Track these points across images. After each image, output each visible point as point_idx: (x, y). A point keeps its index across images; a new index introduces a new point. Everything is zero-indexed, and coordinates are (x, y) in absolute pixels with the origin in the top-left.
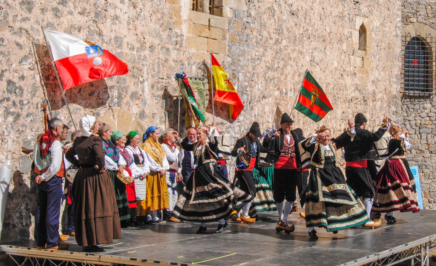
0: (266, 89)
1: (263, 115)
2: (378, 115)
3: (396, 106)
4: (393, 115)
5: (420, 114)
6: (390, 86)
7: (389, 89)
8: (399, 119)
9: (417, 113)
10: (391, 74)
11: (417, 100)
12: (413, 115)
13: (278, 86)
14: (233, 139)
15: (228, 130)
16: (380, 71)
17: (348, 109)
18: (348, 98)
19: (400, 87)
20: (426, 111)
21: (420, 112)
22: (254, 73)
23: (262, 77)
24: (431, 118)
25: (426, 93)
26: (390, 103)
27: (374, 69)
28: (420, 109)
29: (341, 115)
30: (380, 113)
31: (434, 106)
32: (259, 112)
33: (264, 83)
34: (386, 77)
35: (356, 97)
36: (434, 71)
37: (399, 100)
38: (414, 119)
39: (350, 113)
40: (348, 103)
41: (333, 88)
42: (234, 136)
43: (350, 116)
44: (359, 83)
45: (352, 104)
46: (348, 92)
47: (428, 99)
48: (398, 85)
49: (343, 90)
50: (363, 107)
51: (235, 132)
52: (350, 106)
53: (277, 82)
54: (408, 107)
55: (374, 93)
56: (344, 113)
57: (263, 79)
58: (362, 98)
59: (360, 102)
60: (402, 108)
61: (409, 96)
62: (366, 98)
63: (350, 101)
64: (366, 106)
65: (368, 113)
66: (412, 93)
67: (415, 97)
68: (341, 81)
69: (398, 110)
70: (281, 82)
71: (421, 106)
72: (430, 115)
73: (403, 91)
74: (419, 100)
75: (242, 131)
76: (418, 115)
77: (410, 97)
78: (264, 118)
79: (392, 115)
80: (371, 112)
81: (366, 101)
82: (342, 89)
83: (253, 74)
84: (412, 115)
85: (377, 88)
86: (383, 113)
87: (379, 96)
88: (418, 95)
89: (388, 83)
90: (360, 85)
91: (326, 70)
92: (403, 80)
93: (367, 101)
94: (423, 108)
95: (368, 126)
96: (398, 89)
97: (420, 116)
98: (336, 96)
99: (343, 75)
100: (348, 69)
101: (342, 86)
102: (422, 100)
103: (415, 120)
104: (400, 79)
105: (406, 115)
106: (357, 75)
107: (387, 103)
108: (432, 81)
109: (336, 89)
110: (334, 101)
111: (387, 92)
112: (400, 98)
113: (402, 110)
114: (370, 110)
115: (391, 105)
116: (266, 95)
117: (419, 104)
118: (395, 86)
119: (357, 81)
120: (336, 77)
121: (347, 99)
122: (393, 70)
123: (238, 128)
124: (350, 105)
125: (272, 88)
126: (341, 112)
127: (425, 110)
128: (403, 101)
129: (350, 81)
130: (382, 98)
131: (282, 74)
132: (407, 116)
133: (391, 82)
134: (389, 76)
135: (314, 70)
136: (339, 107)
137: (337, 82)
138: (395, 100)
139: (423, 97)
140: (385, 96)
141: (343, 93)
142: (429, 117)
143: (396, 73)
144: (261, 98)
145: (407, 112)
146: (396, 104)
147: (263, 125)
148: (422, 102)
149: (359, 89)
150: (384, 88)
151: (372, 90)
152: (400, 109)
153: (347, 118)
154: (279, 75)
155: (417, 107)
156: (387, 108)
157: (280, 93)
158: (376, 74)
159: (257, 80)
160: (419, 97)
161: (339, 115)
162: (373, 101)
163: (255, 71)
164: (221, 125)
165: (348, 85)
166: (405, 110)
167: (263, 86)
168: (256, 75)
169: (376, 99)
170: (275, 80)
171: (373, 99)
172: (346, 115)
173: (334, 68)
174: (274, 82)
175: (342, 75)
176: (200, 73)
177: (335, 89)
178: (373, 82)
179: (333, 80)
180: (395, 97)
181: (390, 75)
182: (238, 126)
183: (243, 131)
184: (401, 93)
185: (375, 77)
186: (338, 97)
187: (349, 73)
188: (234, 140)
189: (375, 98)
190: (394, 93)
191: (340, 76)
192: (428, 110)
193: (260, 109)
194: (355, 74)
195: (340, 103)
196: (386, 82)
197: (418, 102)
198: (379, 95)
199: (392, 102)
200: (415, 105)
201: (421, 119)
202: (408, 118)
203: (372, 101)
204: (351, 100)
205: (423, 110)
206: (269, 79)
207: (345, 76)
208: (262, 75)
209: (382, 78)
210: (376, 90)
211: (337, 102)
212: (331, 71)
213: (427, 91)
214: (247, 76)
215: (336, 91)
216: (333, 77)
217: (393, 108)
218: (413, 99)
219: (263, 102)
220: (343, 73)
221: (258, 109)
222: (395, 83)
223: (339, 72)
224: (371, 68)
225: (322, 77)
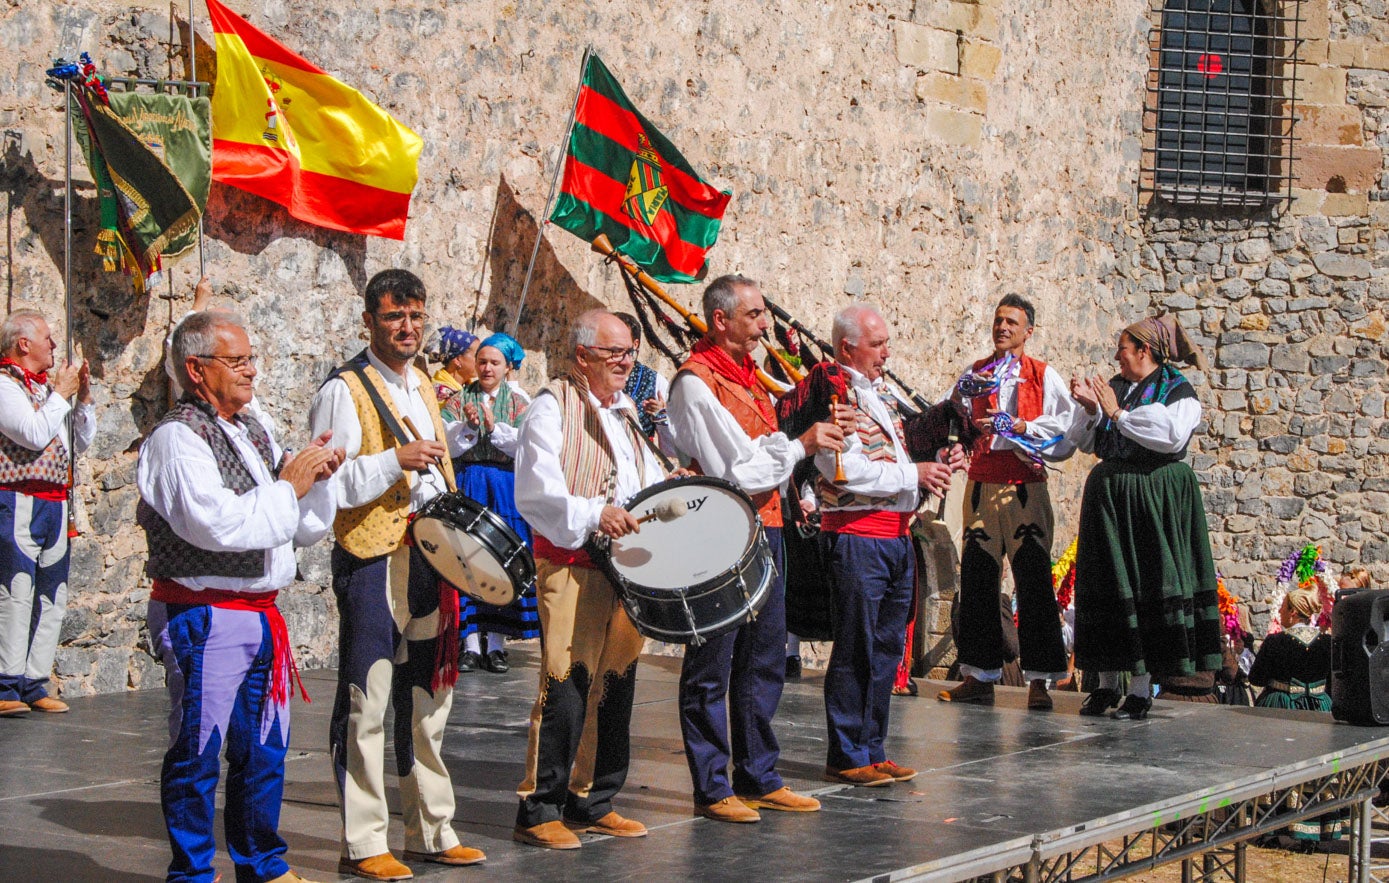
0: (464, 147)
1: (449, 261)
2: (1027, 280)
3: (1119, 245)
4: (1103, 282)
5: (1222, 285)
6: (1090, 160)
7: (1086, 173)
8: (1132, 300)
9: (1209, 280)
10: (1094, 108)
11: (1209, 223)
12: (1192, 286)
13: (526, 138)
14: (291, 360)
15: (261, 323)
16: (1042, 93)
17: (883, 253)
18: (880, 203)
19: (1136, 167)
20: (1249, 272)
21: (1221, 275)
22: (406, 74)
23: (448, 92)
24: (1271, 301)
25: (1249, 193)
26: (1086, 232)
27: (1011, 84)
28: (1224, 261)
29: (844, 274)
30: (1039, 273)
31: (1285, 251)
32: (427, 246)
33: (453, 118)
34: (1071, 122)
35: (924, 201)
36: (1289, 102)
37: (1134, 223)
38: (1194, 303)
39: (891, 266)
40: (881, 225)
41: (811, 159)
42: (294, 347)
43: (890, 279)
44: (936, 140)
45: (902, 231)
46: (883, 179)
47: (1257, 220)
48: (1127, 158)
49: (858, 169)
50: (956, 244)
51: (299, 330)
52: (890, 239)
53: (527, 121)
54: (1169, 251)
55: (1011, 187)
56: (859, 265)
57: (451, 101)
58: (952, 204)
59: (939, 224)
60: (1144, 255)
61: (1174, 204)
62: (969, 209)
63: (892, 217)
64: (970, 242)
65: (980, 271)
66: (1187, 193)
67: (1202, 212)
68: (849, 129)
69: (1126, 264)
70: (543, 120)
71: (1229, 249)
72: (1263, 288)
73: (1149, 185)
74: (1221, 224)
75: (335, 327)
76: (1214, 286)
77: (1182, 211)
78: (454, 275)
79: (1096, 282)
80: (994, 267)
81: (970, 219)
82: (852, 164)
83: (401, 79)
84: (1187, 287)
85: (1024, 165)
86: (1053, 273)
87: (1034, 200)
88: (1213, 201)
89: (1078, 146)
90: (944, 149)
91: (773, 77)
92: (1152, 137)
93: (976, 220)
94: (1235, 256)
95: (980, 326)
96: (1129, 177)
97: (1220, 291)
98: (824, 194)
99: (860, 101)
100: (885, 79)
101: (852, 151)
102: (1233, 223)
103: (1199, 307)
104: (1140, 131)
105: (1160, 284)
106: (928, 110)
107: (1075, 234)
108: (1278, 143)
109: (825, 164)
110: (811, 216)
111: (1075, 187)
112: (1137, 214)
113: (1144, 265)
114: (990, 257)
115: (1092, 243)
116: (464, 175)
117: (1220, 240)
118: (1113, 161)
119: (926, 130)
120: (823, 108)
121: (876, 208)
122: (1104, 93)
123: (317, 313)
124: (892, 233)
125: (497, 143)
126: (846, 260)
127: (1246, 268)
128: (1147, 228)
129: (895, 131)
130: (1051, 210)
131: (548, 86)
132: (1167, 290)
133: (1097, 144)
134: (1085, 116)
135: (716, 74)
136: (837, 242)
137: (828, 130)
138: (1114, 221)
139: (1236, 212)
140: (1064, 201)
141: (858, 182)
142: (1261, 295)
143: (1123, 104)
144: (441, 187)
145: (1165, 272)
146: (1115, 239)
147: (445, 308)
148: (1230, 235)
149: (937, 166)
150: (1062, 169)
151: (1000, 174)
152: (1137, 259)
153: (874, 289)
154: (536, 88)
155: (1210, 251)
156: (1073, 255)
157: (536, 168)
158: (1025, 105)
159: (418, 107)
160: (1222, 212)
161: (833, 274)
162: (1005, 220)
163: (409, 67)
164: (227, 299)
165: (883, 149)
166: (1156, 264)
167: (454, 132)
168: (412, 83)
169: (1020, 211)
170: (514, 109)
171: (1005, 211)
172: (873, 273)
173: (817, 72)
174: (505, 120)
175: (854, 102)
176: (120, 61)
177: (818, 161)
178: (1008, 138)
179: (807, 121)
180: (1114, 206)
181: (1093, 114)
182: (313, 306)
183: (342, 329)
184: (1140, 190)
185: (1017, 121)
186: (831, 198)
187: (891, 97)
188: (293, 368)
189: (1013, 209)
190: (1110, 190)
191: (846, 106)
192: (1255, 267)
193: (434, 236)
194: (920, 100)
195: (839, 224)
196: (1069, 144)
197: (1215, 234)
198: (1037, 197)
199: (1096, 230)
200: (1199, 244)
201: (1224, 302)
202: (1169, 300)
203: (998, 222)
204: (899, 213)
205: (1237, 266)
206: (481, 103)
207: (868, 107)
208: (445, 84)
209: (1052, 124)
210: (1022, 175)
211: (826, 219)
212: (801, 85)
213: (1256, 184)
214: (367, 86)
215: (826, 171)
216: (809, 108)
217: (1103, 256)
218: (1195, 221)
219: (447, 206)
220: (858, 94)
221: (424, 233)
222: (1116, 147)
223: (838, 89)
224: (999, 81)
225: (752, 108)
